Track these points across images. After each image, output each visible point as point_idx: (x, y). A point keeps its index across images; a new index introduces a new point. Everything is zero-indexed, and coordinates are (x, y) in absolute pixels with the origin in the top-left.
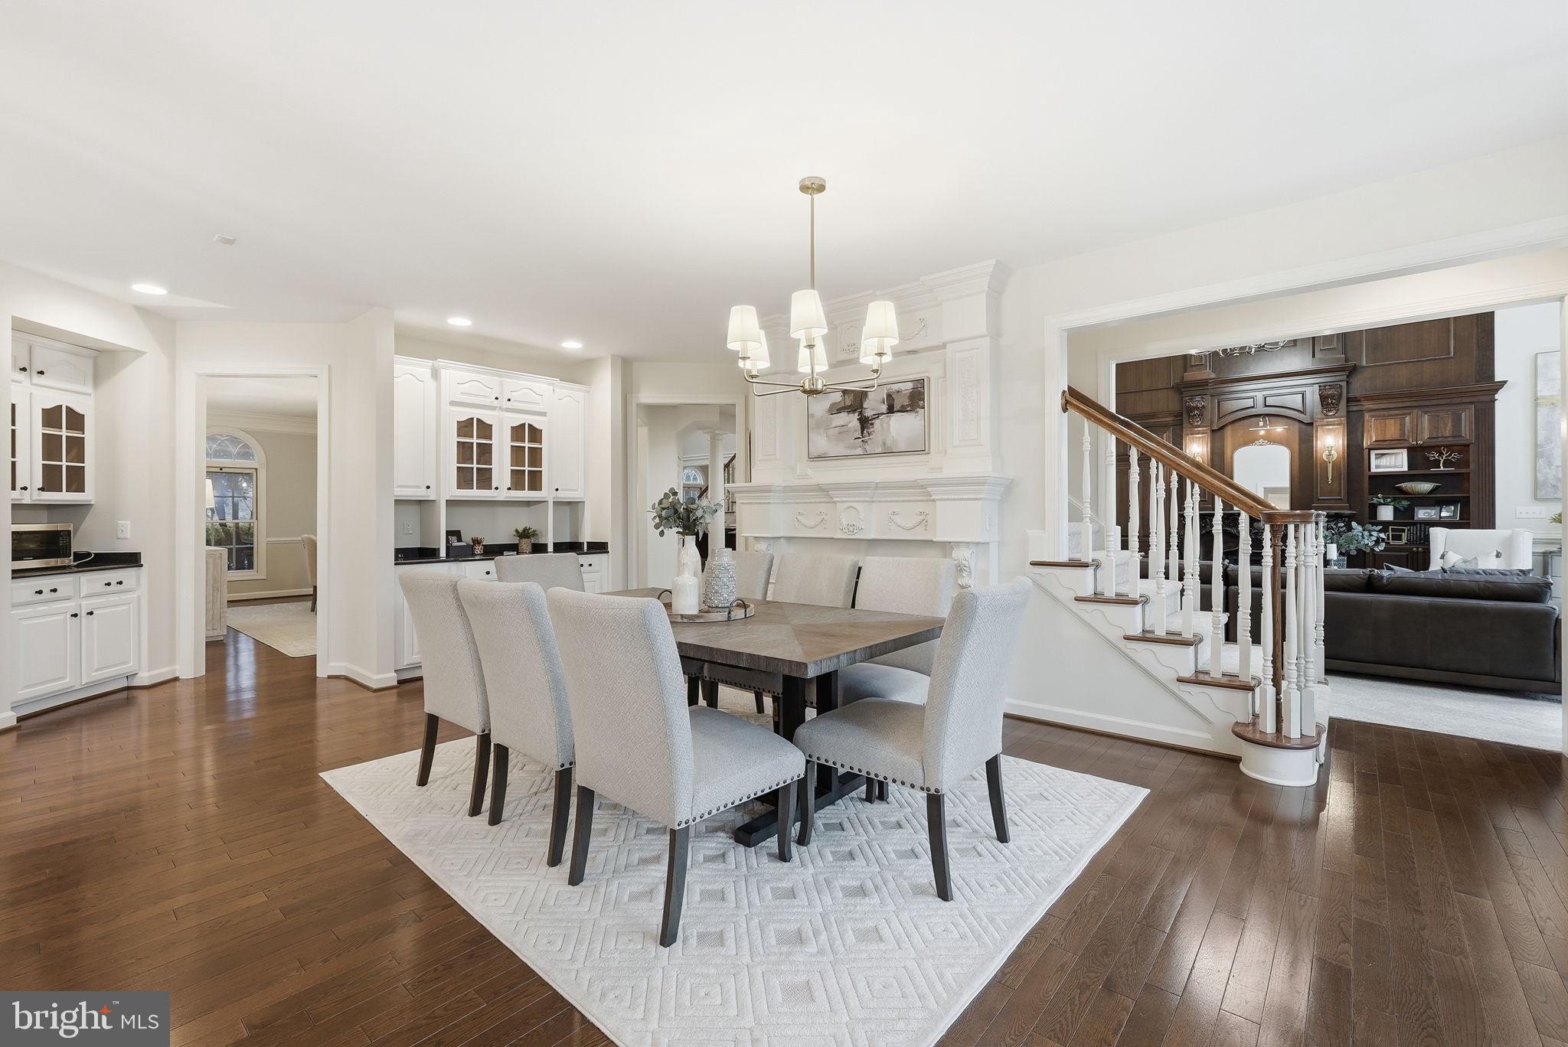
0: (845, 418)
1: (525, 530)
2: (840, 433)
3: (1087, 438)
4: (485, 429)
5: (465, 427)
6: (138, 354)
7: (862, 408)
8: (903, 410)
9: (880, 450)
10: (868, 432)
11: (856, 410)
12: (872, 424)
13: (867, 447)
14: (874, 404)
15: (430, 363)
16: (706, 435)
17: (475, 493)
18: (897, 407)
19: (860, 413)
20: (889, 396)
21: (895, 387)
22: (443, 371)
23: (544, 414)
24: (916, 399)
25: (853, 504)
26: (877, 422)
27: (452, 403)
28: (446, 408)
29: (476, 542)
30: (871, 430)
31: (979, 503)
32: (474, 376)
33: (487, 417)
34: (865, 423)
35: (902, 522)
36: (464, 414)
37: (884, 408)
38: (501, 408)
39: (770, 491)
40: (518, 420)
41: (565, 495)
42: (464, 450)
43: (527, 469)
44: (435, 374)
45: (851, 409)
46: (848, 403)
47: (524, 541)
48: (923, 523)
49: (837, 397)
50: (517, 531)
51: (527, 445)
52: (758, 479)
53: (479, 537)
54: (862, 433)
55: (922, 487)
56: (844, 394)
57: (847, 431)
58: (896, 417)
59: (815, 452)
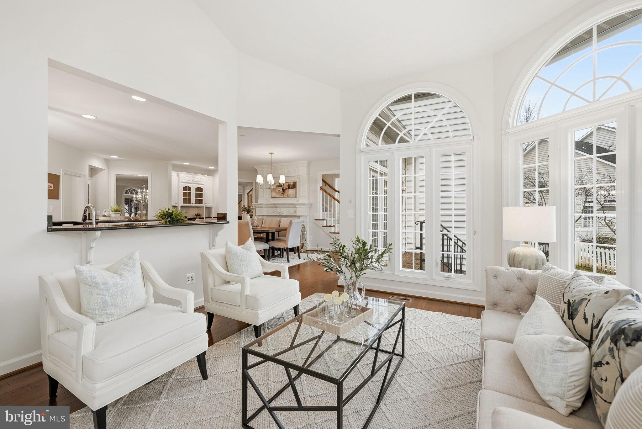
0: (279, 189)
1: (197, 214)
2: (278, 192)
3: (325, 196)
4: (190, 189)
5: (185, 188)
6: (103, 170)
7: (283, 187)
8: (291, 188)
9: (287, 196)
10: (284, 192)
13: (284, 195)
14: (285, 187)
15: (176, 172)
16: (242, 187)
17: (187, 205)
18: (290, 187)
20: (289, 185)
21: (290, 183)
22: (180, 175)
23: (203, 184)
24: (294, 186)
25: (281, 208)
27: (182, 182)
28: (181, 183)
29: (186, 217)
31: (305, 208)
32: (188, 175)
33: (190, 185)
34: (284, 190)
35: (291, 212)
36: (185, 185)
37: (288, 187)
38: (193, 183)
39: (262, 205)
40: (197, 186)
41: (208, 205)
42: (185, 194)
43: (199, 198)
44: (178, 175)
47: (197, 217)
48: (295, 212)
50: (195, 214)
51: (199, 192)
52: (259, 202)
53: (187, 216)
55: (294, 204)
57: (280, 192)
58: (290, 190)
59: (272, 197)
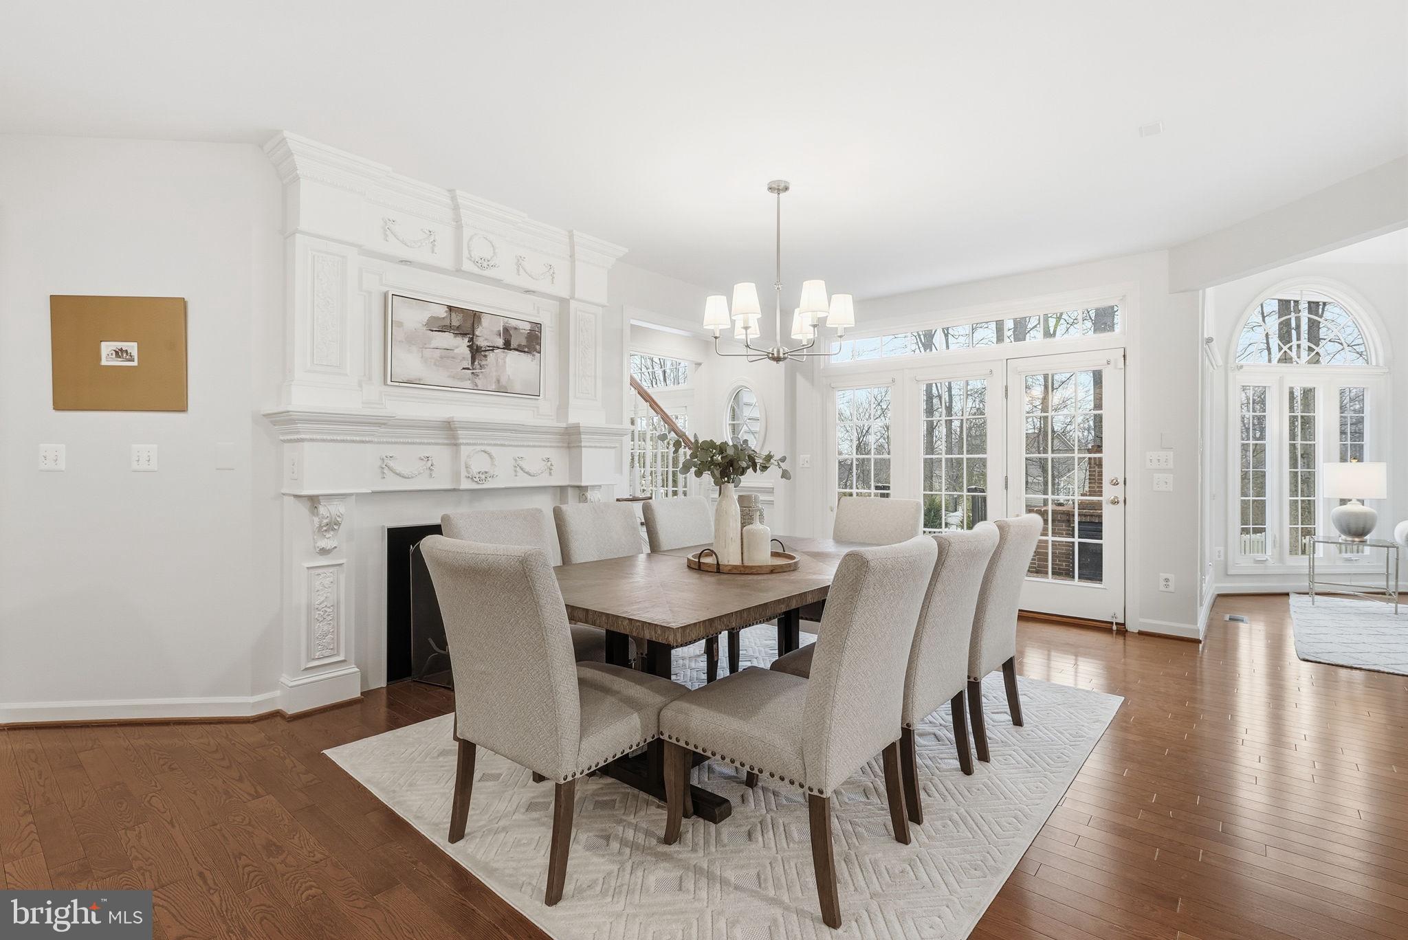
0: (447, 339)
2: (441, 357)
7: (473, 335)
8: (519, 349)
9: (492, 387)
10: (479, 364)
11: (466, 334)
12: (485, 356)
13: (477, 381)
14: (487, 334)
18: (514, 344)
19: (471, 340)
20: (506, 330)
21: (513, 323)
24: (532, 342)
25: (487, 449)
26: (491, 356)
30: (483, 363)
34: (476, 352)
37: (500, 342)
45: (460, 332)
46: (455, 323)
48: (550, 469)
49: (442, 312)
54: (473, 363)
56: (450, 310)
57: (453, 358)
58: (512, 355)
